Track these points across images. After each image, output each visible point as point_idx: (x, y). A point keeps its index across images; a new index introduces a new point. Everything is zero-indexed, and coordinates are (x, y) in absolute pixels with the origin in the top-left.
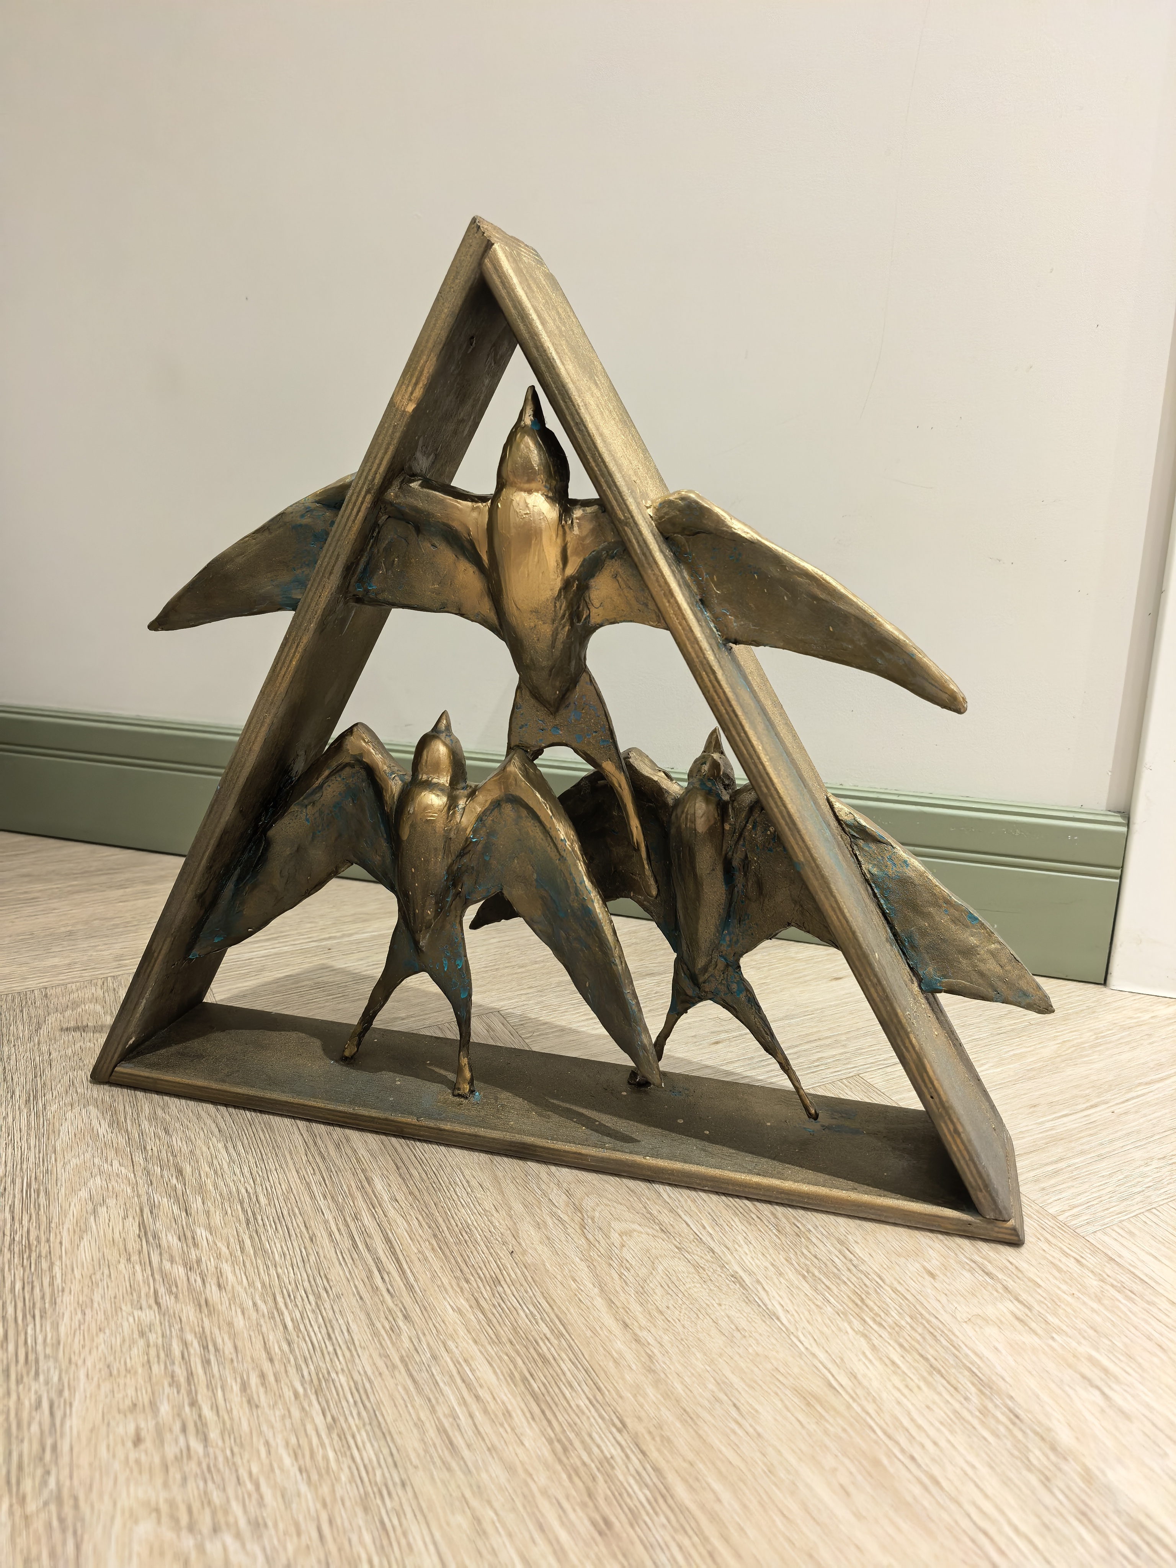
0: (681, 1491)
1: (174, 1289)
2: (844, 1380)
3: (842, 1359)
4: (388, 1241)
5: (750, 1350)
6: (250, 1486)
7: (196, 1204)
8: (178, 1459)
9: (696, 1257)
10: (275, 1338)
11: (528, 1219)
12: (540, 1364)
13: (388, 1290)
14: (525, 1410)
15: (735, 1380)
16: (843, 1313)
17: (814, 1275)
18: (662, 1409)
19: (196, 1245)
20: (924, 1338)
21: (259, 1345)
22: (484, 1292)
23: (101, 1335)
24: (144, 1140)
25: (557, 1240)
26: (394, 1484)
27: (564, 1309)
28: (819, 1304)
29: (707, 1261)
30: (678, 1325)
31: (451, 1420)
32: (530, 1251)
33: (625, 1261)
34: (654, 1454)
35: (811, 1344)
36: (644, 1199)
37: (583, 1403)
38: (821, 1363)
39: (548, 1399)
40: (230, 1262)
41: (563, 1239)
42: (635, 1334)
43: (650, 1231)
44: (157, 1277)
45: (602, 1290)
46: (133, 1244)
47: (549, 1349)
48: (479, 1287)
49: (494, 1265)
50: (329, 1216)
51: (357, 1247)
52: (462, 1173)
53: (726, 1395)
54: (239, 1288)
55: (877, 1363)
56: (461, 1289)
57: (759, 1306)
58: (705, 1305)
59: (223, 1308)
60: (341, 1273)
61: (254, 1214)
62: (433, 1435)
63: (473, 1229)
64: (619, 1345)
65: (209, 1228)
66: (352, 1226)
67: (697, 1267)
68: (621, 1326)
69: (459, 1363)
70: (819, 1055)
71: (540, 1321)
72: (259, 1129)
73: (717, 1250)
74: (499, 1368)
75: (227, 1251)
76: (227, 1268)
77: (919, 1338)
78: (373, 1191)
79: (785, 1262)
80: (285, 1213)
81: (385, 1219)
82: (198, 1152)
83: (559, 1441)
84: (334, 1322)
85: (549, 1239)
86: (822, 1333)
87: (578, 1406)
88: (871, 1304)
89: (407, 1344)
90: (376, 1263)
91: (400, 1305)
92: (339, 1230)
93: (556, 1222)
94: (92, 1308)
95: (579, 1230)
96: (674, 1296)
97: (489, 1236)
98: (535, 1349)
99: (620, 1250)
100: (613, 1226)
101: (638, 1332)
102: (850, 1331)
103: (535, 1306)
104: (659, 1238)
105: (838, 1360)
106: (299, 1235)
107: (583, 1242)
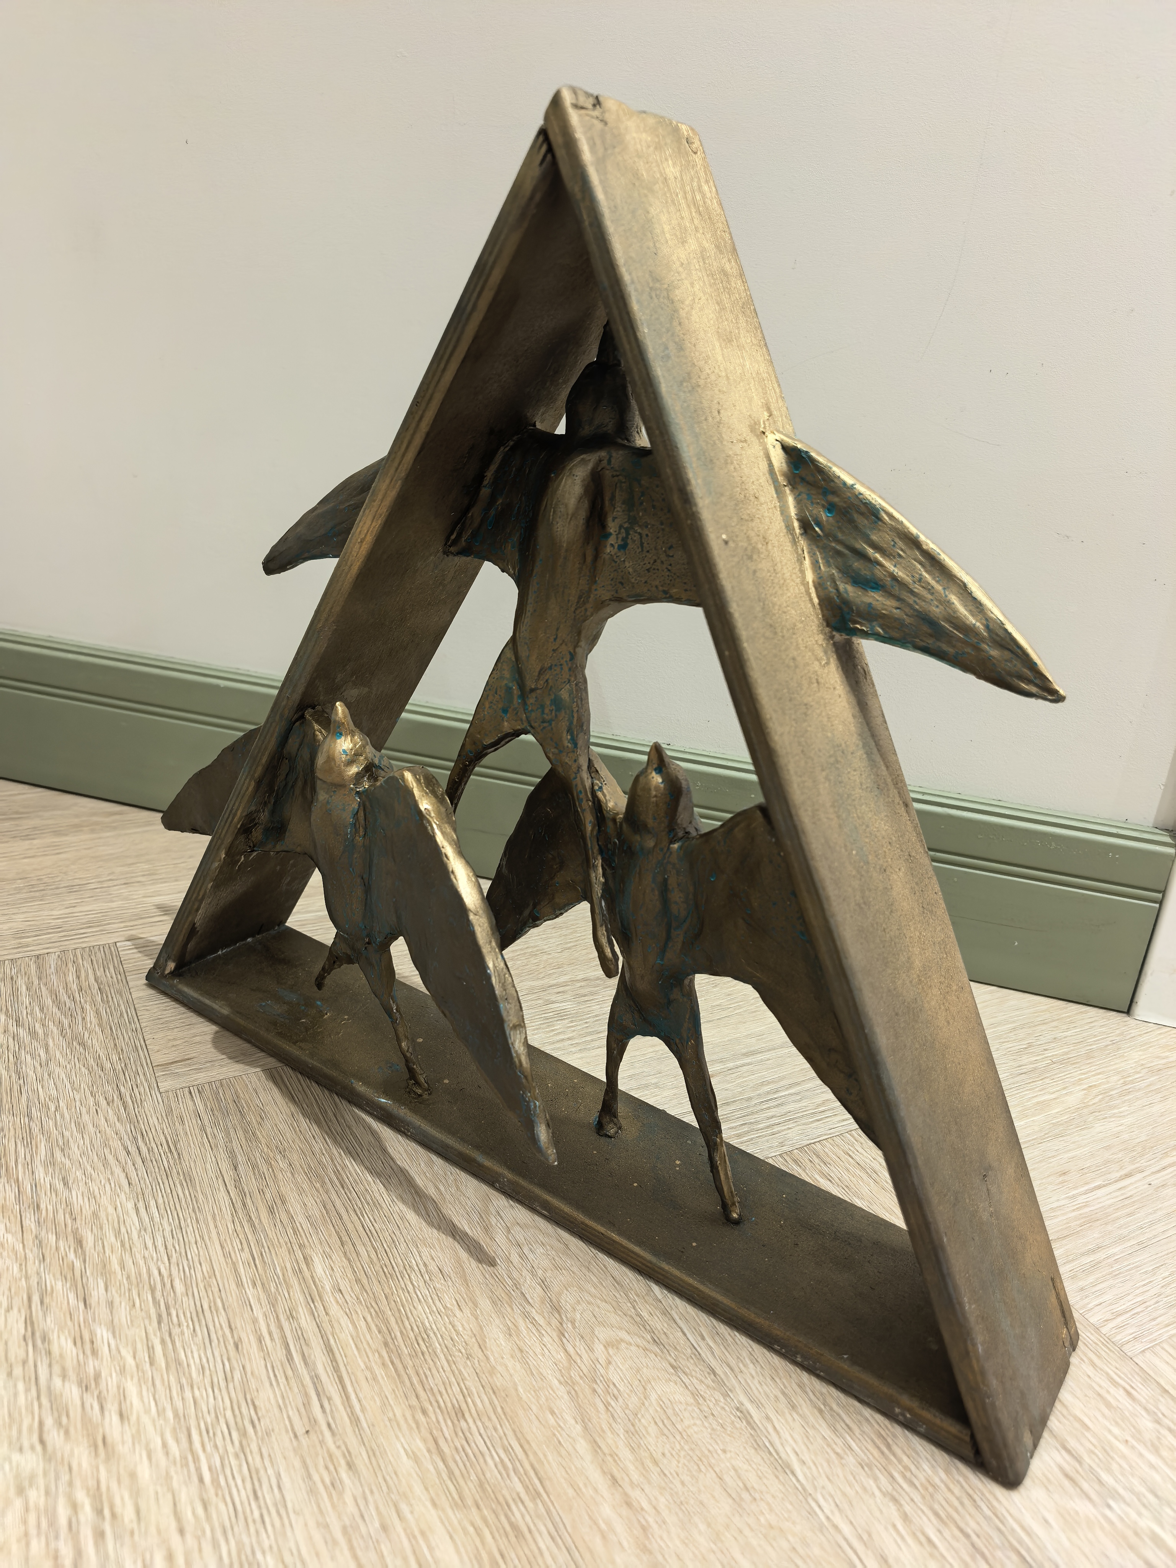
1: (64, 1420)
3: (870, 1535)
4: (329, 1350)
5: (762, 1520)
7: (97, 1292)
9: (695, 1381)
10: (187, 1494)
11: (497, 1321)
12: (513, 1539)
13: (329, 1425)
16: (867, 1465)
17: (831, 1409)
19: (94, 1352)
20: (962, 1503)
21: (167, 1509)
22: (445, 1429)
24: (37, 1195)
25: (531, 1353)
27: (541, 1456)
28: (839, 1450)
29: (708, 1386)
30: (677, 1482)
32: (499, 1368)
33: (612, 1386)
35: (832, 1512)
36: (632, 1296)
38: (846, 1539)
40: (136, 1379)
41: (538, 1350)
42: (626, 1494)
43: (639, 1341)
44: (45, 1401)
45: (586, 1428)
46: (16, 1351)
47: (523, 1517)
48: (438, 1422)
49: (456, 1388)
50: (258, 1313)
51: (292, 1358)
52: (419, 1253)
54: (146, 1420)
55: (910, 1540)
56: (417, 1423)
57: (770, 1453)
58: (706, 1452)
59: (123, 1449)
60: (272, 1396)
61: (167, 1308)
63: (432, 1335)
64: (607, 1510)
65: (113, 1328)
66: (286, 1327)
67: (696, 1394)
68: (609, 1482)
69: (415, 1537)
71: (512, 1473)
72: (177, 1182)
73: (719, 1371)
74: (463, 1545)
75: (133, 1363)
76: (132, 1388)
77: (956, 1503)
78: (312, 1277)
80: (206, 1307)
81: (326, 1318)
82: (102, 1215)
84: (262, 1472)
85: (521, 1351)
86: (844, 1494)
89: (351, 1508)
90: (314, 1384)
91: (343, 1448)
92: (270, 1334)
93: (530, 1326)
95: (556, 1339)
96: (671, 1437)
97: (450, 1346)
98: (506, 1516)
99: (607, 1368)
100: (596, 1333)
101: (628, 1490)
102: (877, 1493)
103: (505, 1450)
104: (651, 1351)
105: (865, 1537)
106: (221, 1340)
107: (561, 1356)
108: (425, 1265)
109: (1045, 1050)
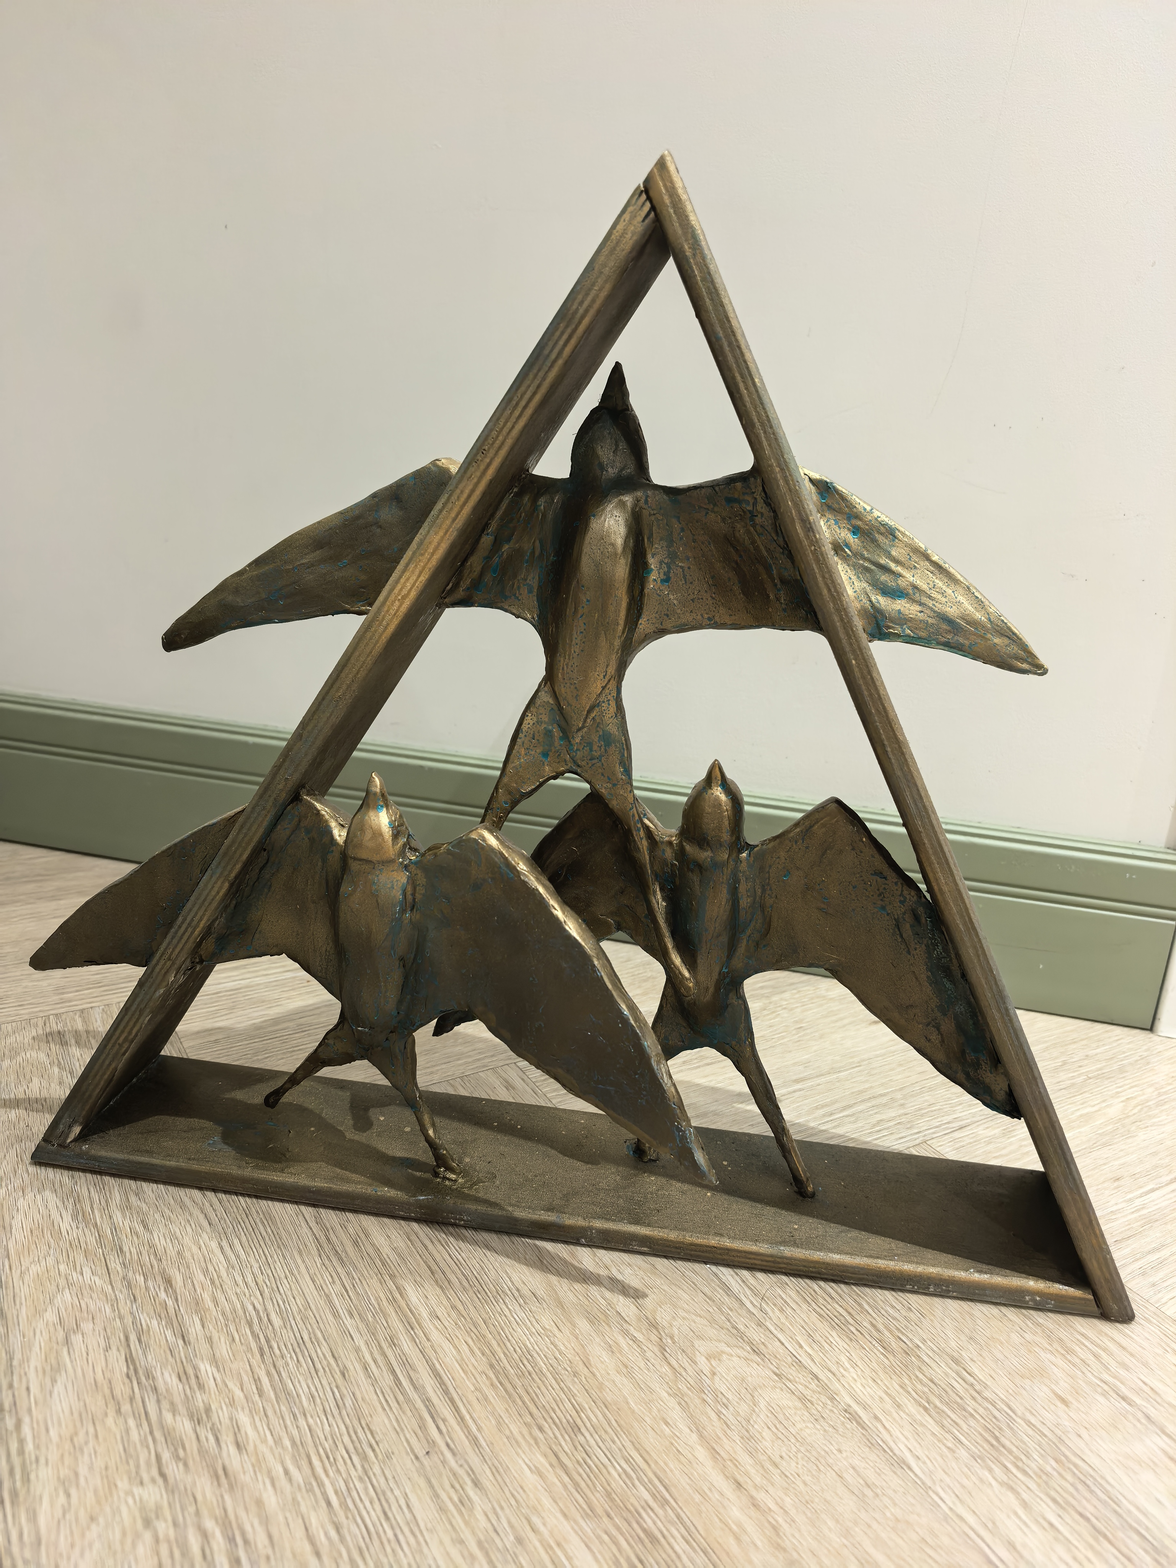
1: (181, 1453)
2: (1001, 1551)
3: (994, 1523)
4: (437, 1375)
5: (888, 1514)
7: (194, 1328)
9: (800, 1387)
10: (317, 1519)
11: (597, 1340)
12: (649, 1545)
13: (448, 1445)
16: (979, 1457)
17: (936, 1407)
19: (201, 1386)
20: (1077, 1489)
21: (300, 1533)
22: (563, 1443)
23: (94, 1527)
24: (119, 1238)
25: (636, 1368)
27: (662, 1464)
28: (950, 1445)
29: (813, 1391)
30: (799, 1482)
32: (607, 1383)
33: (720, 1395)
35: (954, 1503)
36: (725, 1309)
38: (971, 1528)
40: (247, 1411)
41: (642, 1365)
42: (752, 1497)
43: (740, 1352)
44: (158, 1435)
45: (701, 1436)
46: (121, 1388)
47: (655, 1523)
48: (556, 1437)
49: (568, 1406)
50: (360, 1342)
51: (401, 1383)
52: (510, 1278)
54: (262, 1448)
55: (1034, 1527)
56: (535, 1440)
57: (885, 1451)
58: (823, 1453)
59: (246, 1478)
60: (386, 1421)
61: (268, 1341)
63: (536, 1355)
64: (736, 1513)
65: (214, 1361)
66: (389, 1353)
67: (803, 1399)
68: (734, 1486)
69: (551, 1548)
70: (879, 1117)
71: (637, 1482)
72: (258, 1221)
73: (821, 1376)
74: (600, 1552)
75: (241, 1395)
76: (244, 1419)
77: (1071, 1489)
78: (408, 1305)
79: (901, 1390)
80: (306, 1338)
81: (428, 1344)
82: (187, 1254)
84: (389, 1493)
85: (626, 1367)
86: (963, 1487)
88: (1007, 1443)
89: (483, 1522)
90: (427, 1407)
91: (466, 1466)
92: (375, 1361)
93: (631, 1342)
94: (78, 1485)
95: (658, 1354)
96: (785, 1440)
97: (555, 1365)
98: (638, 1523)
99: (712, 1380)
100: (697, 1346)
101: (754, 1493)
102: (994, 1483)
103: (627, 1461)
104: (752, 1360)
105: (990, 1525)
106: (327, 1369)
107: (666, 1369)
108: (518, 1290)
109: (1080, 1067)
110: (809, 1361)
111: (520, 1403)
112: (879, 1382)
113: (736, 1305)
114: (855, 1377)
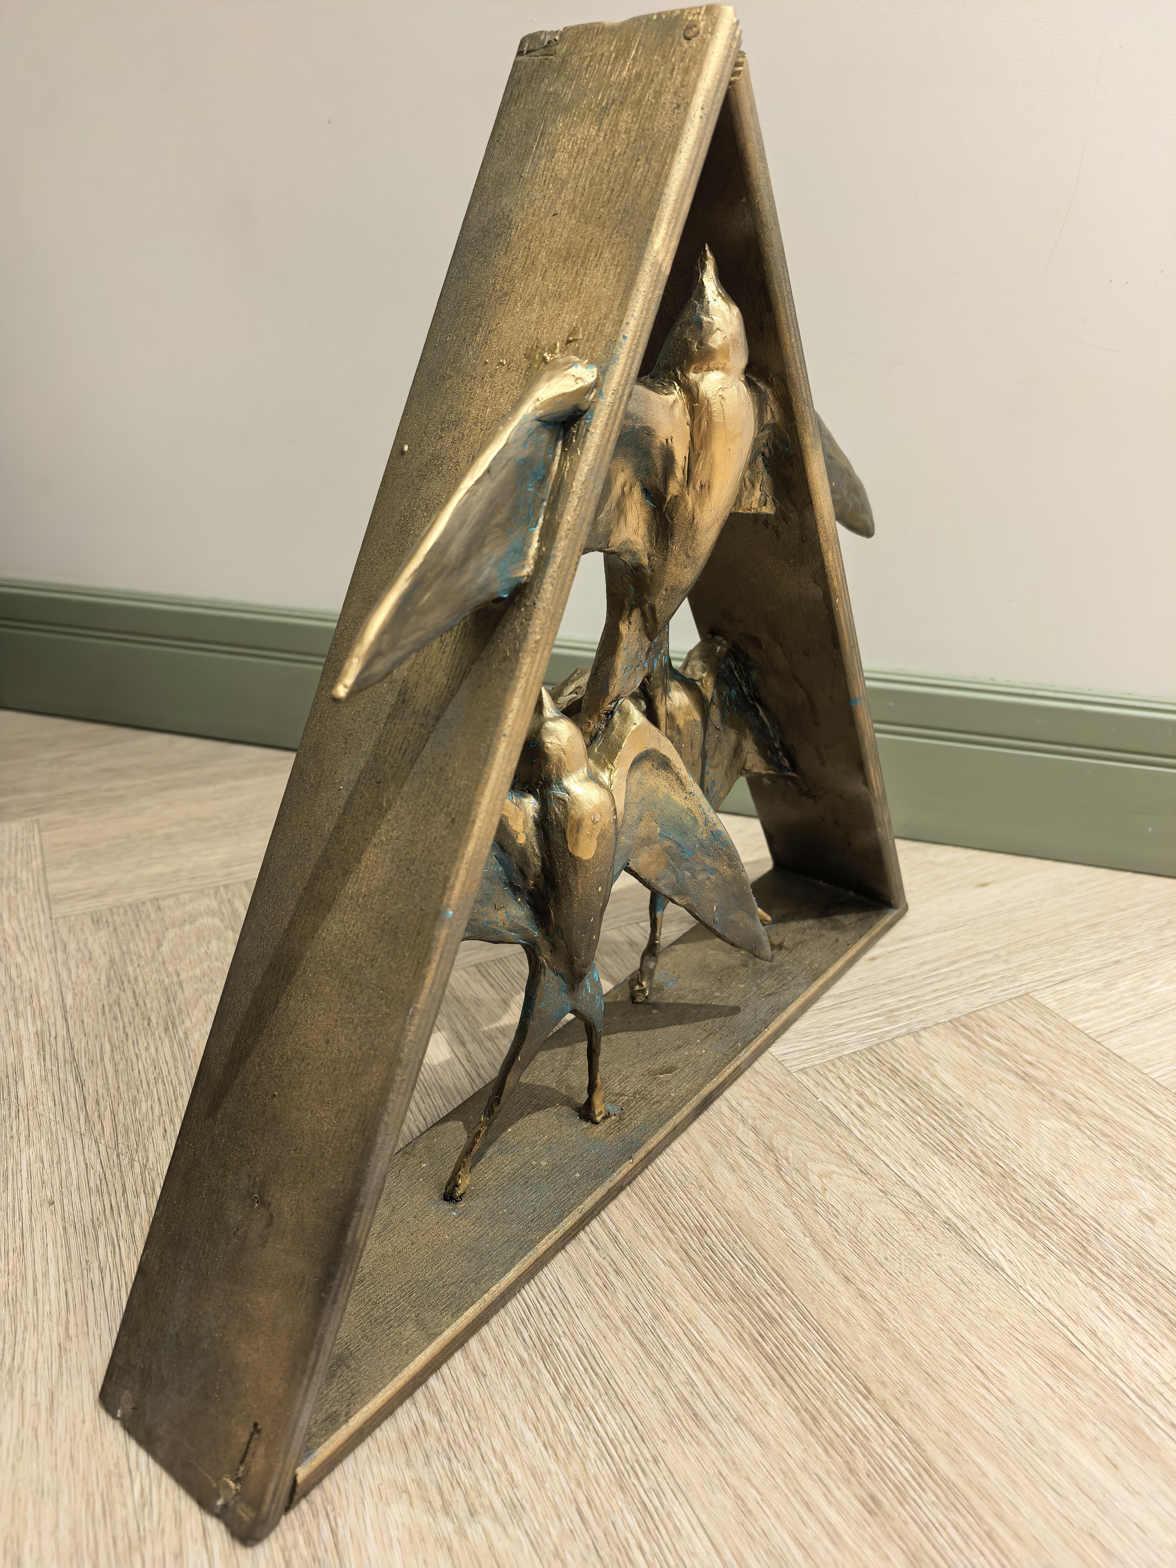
0: (943, 1464)
2: (1086, 1339)
3: (1078, 1316)
5: (982, 1306)
6: (497, 1465)
8: (416, 1433)
9: (904, 1202)
11: (720, 1160)
12: (768, 1324)
13: (592, 1242)
14: (764, 1376)
15: (973, 1339)
16: (1067, 1263)
17: (1029, 1221)
18: (905, 1373)
20: (1156, 1290)
22: (692, 1243)
25: (755, 1183)
26: (646, 1460)
27: (780, 1262)
28: (1041, 1252)
29: (916, 1206)
30: (902, 1279)
31: (689, 1388)
32: (729, 1196)
33: (830, 1207)
34: (907, 1424)
35: (1042, 1299)
37: (821, 1367)
38: (1057, 1319)
39: (785, 1363)
41: (760, 1181)
42: (859, 1289)
43: (848, 1172)
45: (814, 1240)
47: (773, 1307)
48: (685, 1238)
49: (695, 1213)
53: (967, 1356)
55: (1115, 1320)
56: (667, 1239)
57: (980, 1256)
58: (923, 1256)
62: (674, 1406)
63: (665, 1172)
64: (845, 1301)
67: (906, 1212)
68: (843, 1281)
70: (982, 972)
71: (757, 1275)
73: (923, 1193)
74: (726, 1328)
77: (1152, 1291)
79: (997, 1207)
83: (806, 1410)
85: (746, 1182)
86: (1051, 1286)
87: (817, 1371)
88: (1094, 1252)
89: (624, 1302)
91: (608, 1259)
93: (750, 1162)
95: (775, 1172)
96: (890, 1245)
97: (683, 1180)
98: (758, 1307)
99: (823, 1195)
100: (809, 1166)
101: (861, 1286)
102: (1080, 1284)
103: (748, 1258)
104: (860, 1180)
105: (1074, 1316)
107: (781, 1185)
110: (912, 1181)
111: (653, 1210)
112: (977, 1200)
113: (845, 1133)
114: (955, 1195)
